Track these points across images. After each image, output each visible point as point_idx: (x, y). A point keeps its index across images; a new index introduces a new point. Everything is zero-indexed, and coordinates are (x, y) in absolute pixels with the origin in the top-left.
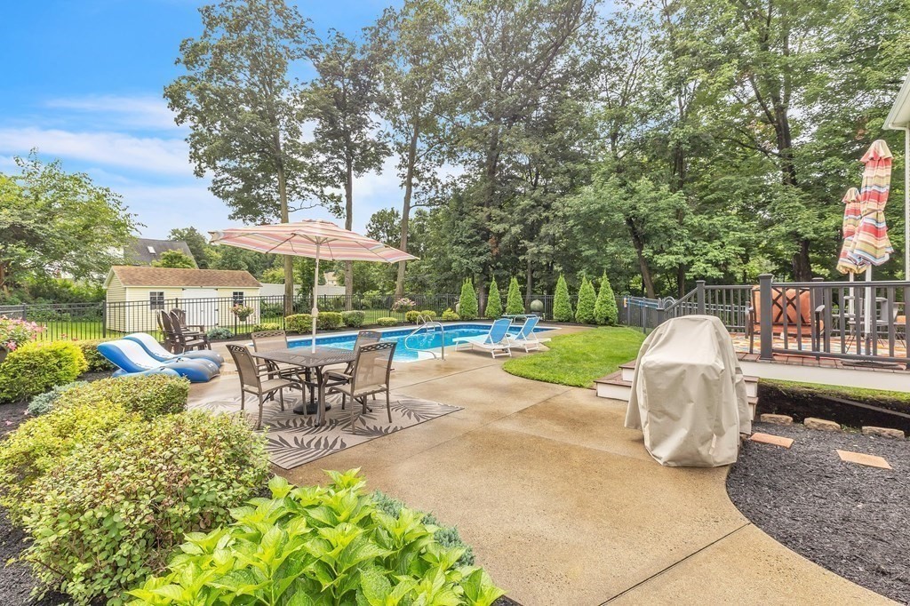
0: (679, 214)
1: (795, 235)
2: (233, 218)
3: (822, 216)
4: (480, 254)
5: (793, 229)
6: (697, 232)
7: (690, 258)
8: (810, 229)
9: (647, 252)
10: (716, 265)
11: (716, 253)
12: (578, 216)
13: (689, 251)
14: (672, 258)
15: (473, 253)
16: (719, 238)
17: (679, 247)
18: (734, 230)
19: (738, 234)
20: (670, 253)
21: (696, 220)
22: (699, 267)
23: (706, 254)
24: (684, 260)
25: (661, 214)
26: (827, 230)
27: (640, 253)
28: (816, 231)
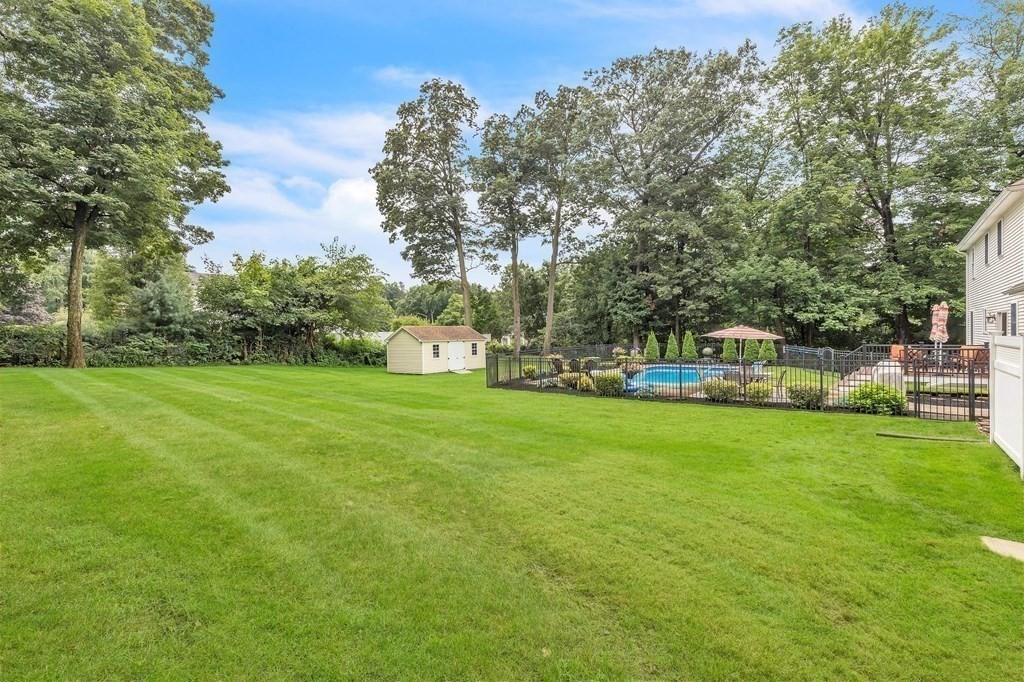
0: (813, 283)
1: (898, 301)
2: (414, 277)
3: (917, 287)
4: (641, 309)
5: (896, 296)
6: (826, 295)
7: (822, 315)
8: (909, 298)
9: (788, 310)
10: (842, 321)
11: (842, 312)
12: (735, 283)
13: (821, 311)
14: (810, 315)
15: (634, 308)
16: (842, 301)
17: (813, 307)
18: (854, 295)
19: (858, 299)
20: (807, 311)
21: (826, 287)
22: (830, 323)
23: (833, 312)
24: (818, 316)
25: (803, 284)
26: (920, 298)
27: (782, 311)
28: (913, 297)
